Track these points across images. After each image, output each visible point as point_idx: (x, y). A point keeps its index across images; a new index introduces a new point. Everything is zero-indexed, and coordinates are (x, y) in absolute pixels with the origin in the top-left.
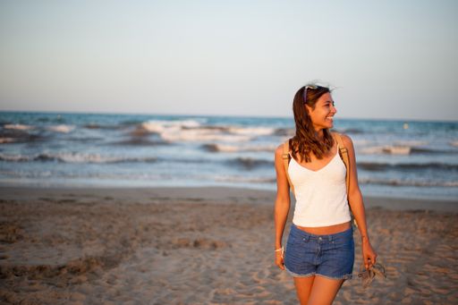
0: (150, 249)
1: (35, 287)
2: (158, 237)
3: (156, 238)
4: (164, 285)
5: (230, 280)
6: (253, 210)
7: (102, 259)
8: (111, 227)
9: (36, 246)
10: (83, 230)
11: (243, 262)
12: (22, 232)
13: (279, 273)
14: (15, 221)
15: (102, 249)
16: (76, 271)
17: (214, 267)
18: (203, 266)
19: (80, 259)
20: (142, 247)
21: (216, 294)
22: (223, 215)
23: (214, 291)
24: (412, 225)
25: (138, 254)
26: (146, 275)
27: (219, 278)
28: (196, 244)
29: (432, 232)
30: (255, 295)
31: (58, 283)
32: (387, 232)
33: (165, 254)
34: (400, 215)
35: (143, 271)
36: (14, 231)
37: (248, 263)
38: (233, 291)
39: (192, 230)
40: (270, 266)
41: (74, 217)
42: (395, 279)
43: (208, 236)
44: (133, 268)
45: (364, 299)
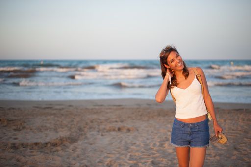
0: (94, 133)
1: (34, 154)
2: (98, 126)
3: (97, 127)
4: (102, 151)
5: (138, 148)
6: (149, 110)
7: (69, 138)
8: (72, 121)
9: (33, 132)
10: (58, 123)
11: (145, 139)
12: (25, 125)
13: (164, 144)
14: (21, 119)
15: (68, 133)
16: (55, 145)
17: (129, 141)
18: (123, 141)
19: (57, 139)
20: (90, 131)
21: (131, 155)
22: (133, 113)
23: (129, 154)
24: (236, 117)
25: (88, 135)
26: (93, 146)
27: (132, 147)
28: (119, 129)
29: (247, 120)
30: (151, 156)
31: (46, 151)
32: (222, 121)
33: (102, 135)
34: (229, 112)
35: (91, 144)
36: (21, 124)
37: (147, 139)
38: (139, 154)
39: (116, 122)
40: (159, 140)
41: (52, 116)
42: (227, 146)
43: (125, 125)
44: (86, 143)
45: (211, 157)
